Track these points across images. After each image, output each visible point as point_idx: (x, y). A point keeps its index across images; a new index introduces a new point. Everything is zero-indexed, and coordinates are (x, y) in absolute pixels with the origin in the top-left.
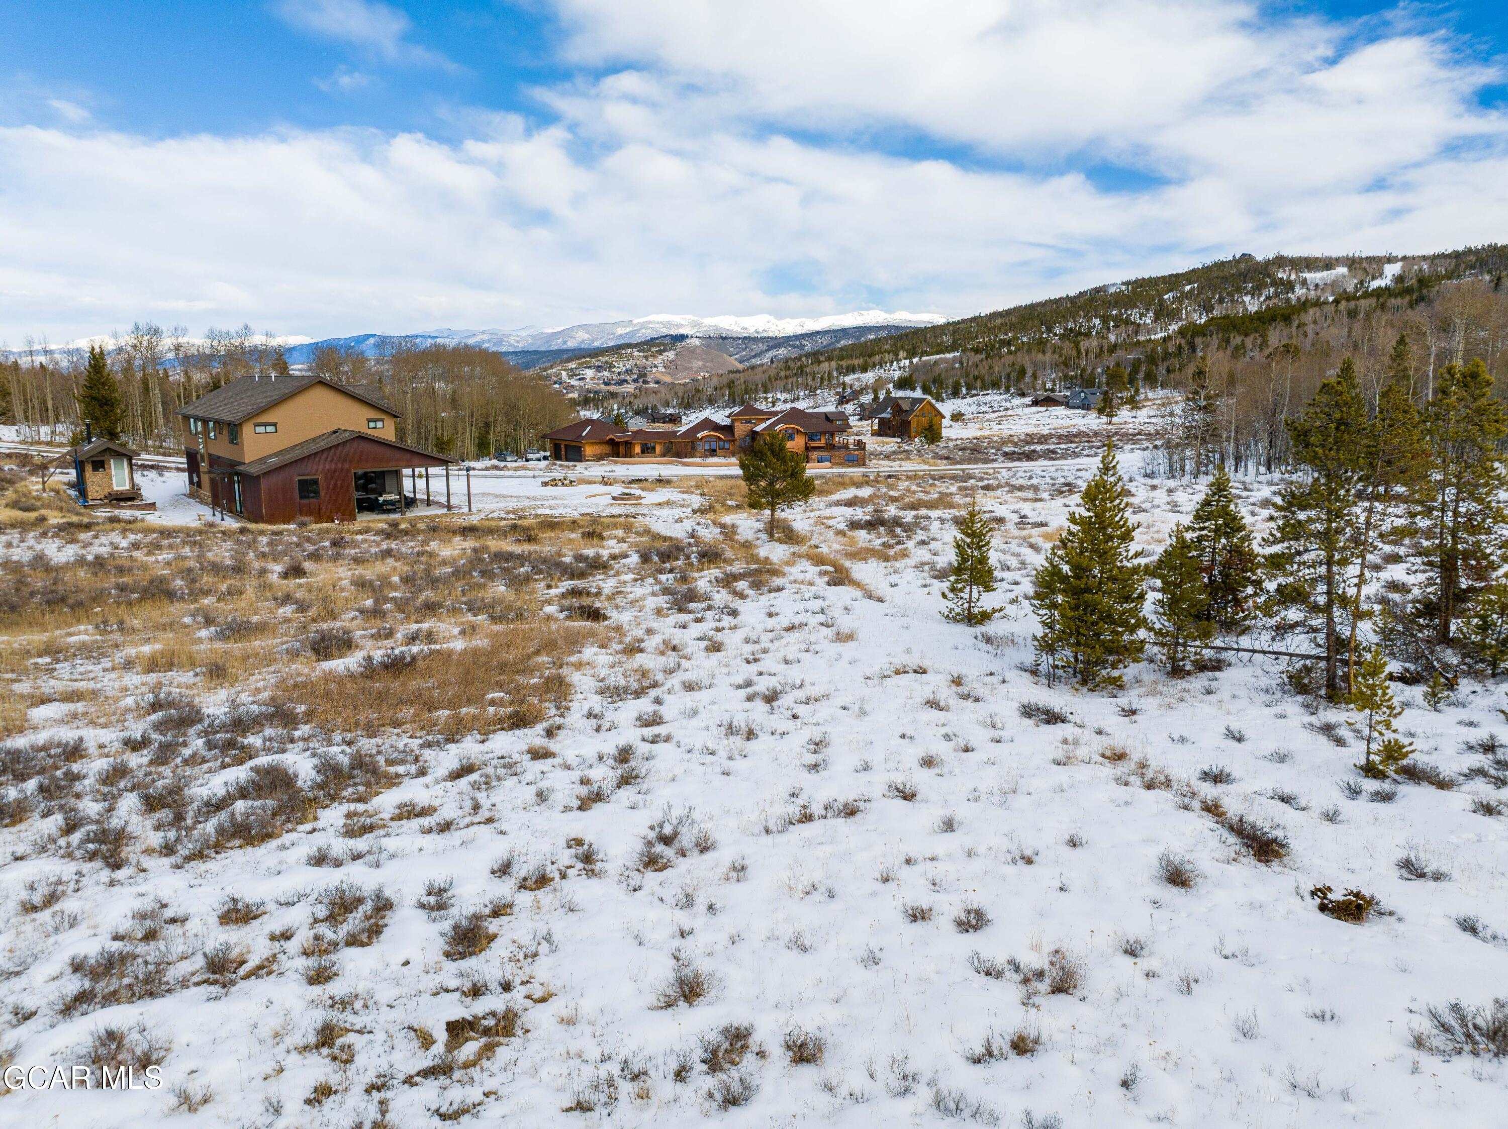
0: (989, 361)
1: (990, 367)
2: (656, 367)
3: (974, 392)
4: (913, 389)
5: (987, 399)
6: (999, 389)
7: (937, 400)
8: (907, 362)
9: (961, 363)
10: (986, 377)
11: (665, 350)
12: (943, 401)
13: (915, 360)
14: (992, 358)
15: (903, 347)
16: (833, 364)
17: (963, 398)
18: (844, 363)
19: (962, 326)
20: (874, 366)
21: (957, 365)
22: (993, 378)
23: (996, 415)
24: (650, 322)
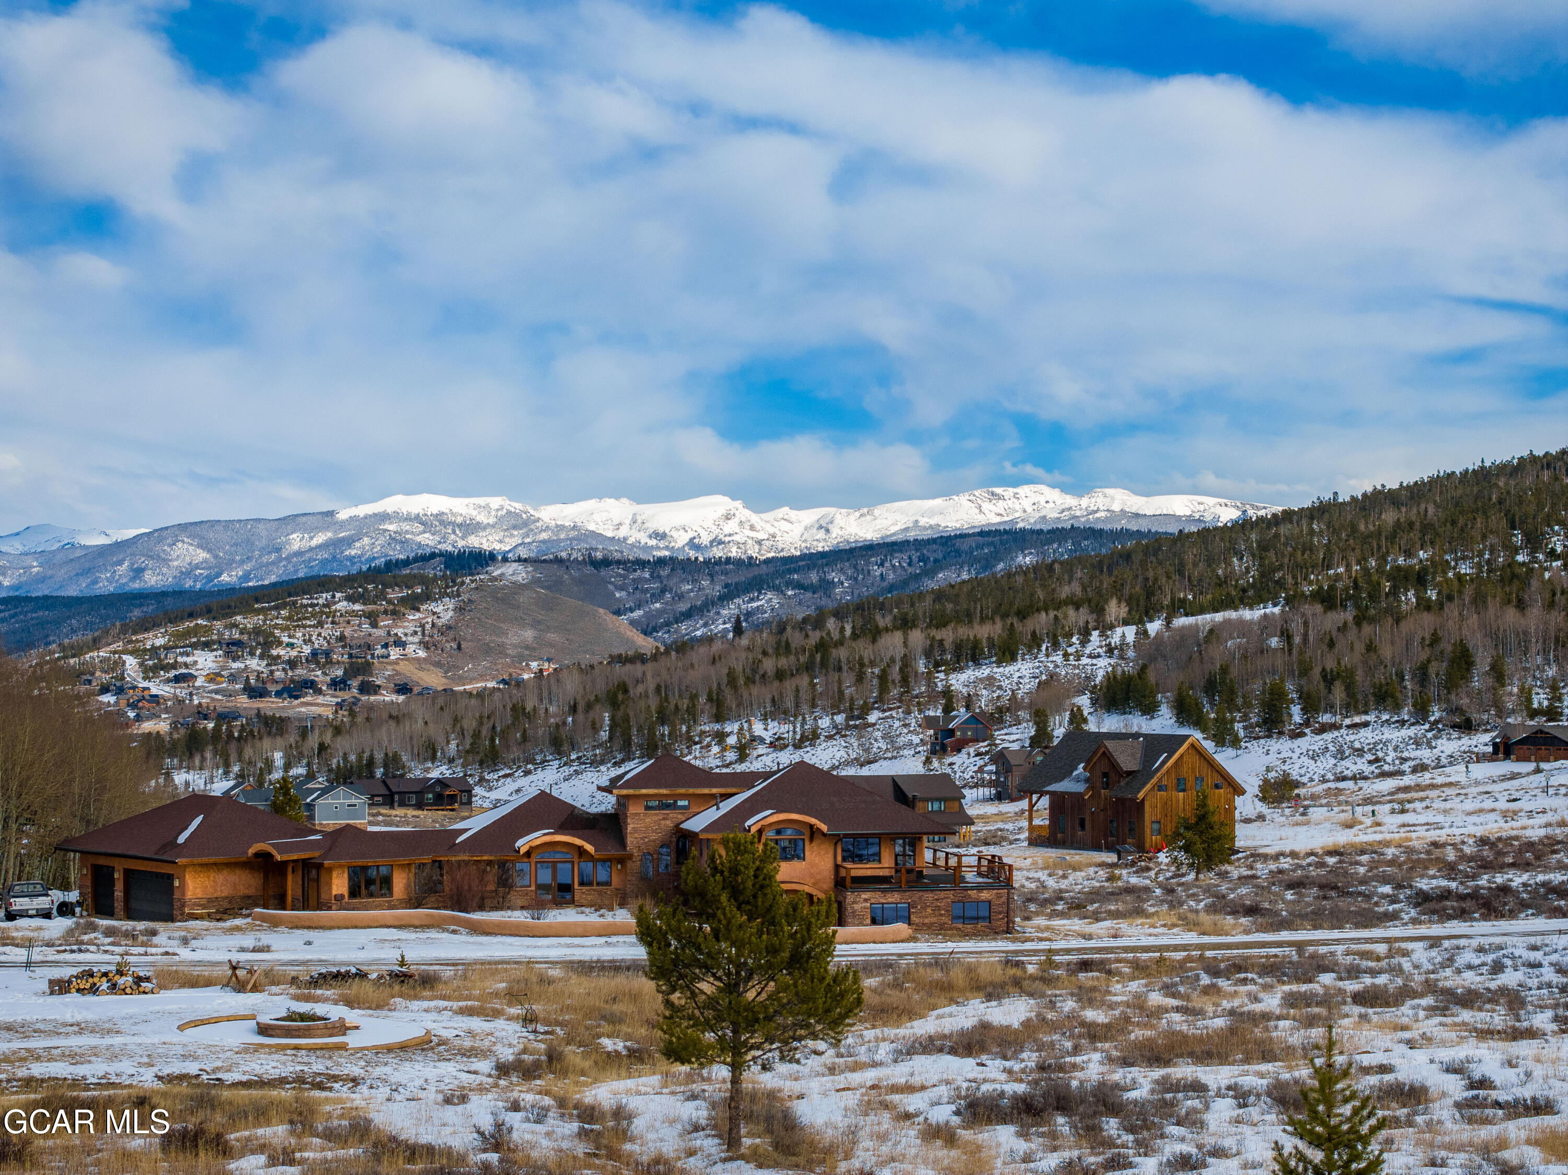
0: (1367, 629)
1: (1370, 648)
2: (400, 643)
3: (1326, 718)
4: (1150, 710)
5: (1366, 736)
6: (1397, 707)
7: (1220, 742)
8: (1130, 633)
9: (1286, 636)
10: (1359, 676)
11: (427, 597)
12: (1235, 743)
13: (1154, 627)
14: (1372, 620)
15: (1117, 590)
16: (917, 637)
17: (1296, 735)
18: (947, 635)
19: (1284, 530)
20: (1035, 642)
21: (1274, 642)
22: (1380, 677)
23: (1388, 785)
24: (384, 517)
